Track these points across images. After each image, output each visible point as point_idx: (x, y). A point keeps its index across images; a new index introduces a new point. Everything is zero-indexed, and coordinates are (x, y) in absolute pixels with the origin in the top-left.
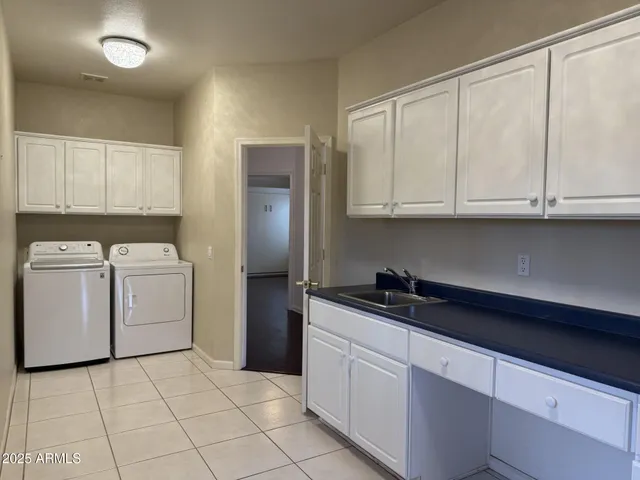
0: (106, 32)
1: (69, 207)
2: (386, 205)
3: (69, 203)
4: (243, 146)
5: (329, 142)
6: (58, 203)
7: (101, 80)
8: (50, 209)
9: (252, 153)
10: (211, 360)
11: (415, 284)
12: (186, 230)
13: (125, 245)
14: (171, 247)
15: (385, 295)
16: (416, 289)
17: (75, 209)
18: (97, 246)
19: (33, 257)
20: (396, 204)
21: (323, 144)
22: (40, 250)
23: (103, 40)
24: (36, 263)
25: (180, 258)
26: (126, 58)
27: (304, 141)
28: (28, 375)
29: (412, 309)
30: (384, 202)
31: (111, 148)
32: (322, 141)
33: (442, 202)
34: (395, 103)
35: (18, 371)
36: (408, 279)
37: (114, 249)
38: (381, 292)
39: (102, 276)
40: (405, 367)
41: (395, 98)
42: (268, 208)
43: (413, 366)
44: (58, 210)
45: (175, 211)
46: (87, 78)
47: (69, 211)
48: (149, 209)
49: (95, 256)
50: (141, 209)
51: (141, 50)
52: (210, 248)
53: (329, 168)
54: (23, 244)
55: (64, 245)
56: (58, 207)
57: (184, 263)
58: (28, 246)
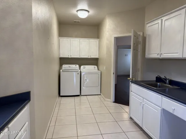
0: (78, 9)
1: (71, 56)
2: (158, 54)
3: (71, 55)
4: (115, 37)
5: (141, 34)
6: (69, 55)
7: (79, 22)
8: (67, 56)
9: (117, 39)
10: (105, 98)
11: (169, 81)
12: (100, 62)
13: (84, 66)
14: (96, 67)
15: (157, 84)
16: (169, 83)
17: (73, 57)
18: (78, 66)
19: (63, 69)
20: (162, 54)
21: (140, 35)
22: (65, 66)
23: (77, 11)
24: (63, 70)
25: (98, 70)
26: (83, 15)
27: (131, 34)
28: (61, 97)
29: (167, 90)
30: (157, 53)
31: (81, 40)
32: (139, 34)
33: (178, 53)
34: (162, 19)
35: (59, 96)
36: (166, 79)
37: (82, 67)
38: (156, 83)
39: (78, 74)
40: (160, 108)
41: (162, 18)
42: (126, 55)
43: (163, 109)
44: (69, 57)
45: (97, 57)
46: (75, 22)
47: (71, 57)
48: (90, 56)
49: (77, 68)
50: (88, 56)
51: (87, 13)
52: (105, 67)
53: (141, 42)
54: (61, 65)
55: (70, 65)
56: (69, 56)
57: (99, 71)
58: (62, 65)
